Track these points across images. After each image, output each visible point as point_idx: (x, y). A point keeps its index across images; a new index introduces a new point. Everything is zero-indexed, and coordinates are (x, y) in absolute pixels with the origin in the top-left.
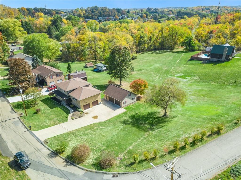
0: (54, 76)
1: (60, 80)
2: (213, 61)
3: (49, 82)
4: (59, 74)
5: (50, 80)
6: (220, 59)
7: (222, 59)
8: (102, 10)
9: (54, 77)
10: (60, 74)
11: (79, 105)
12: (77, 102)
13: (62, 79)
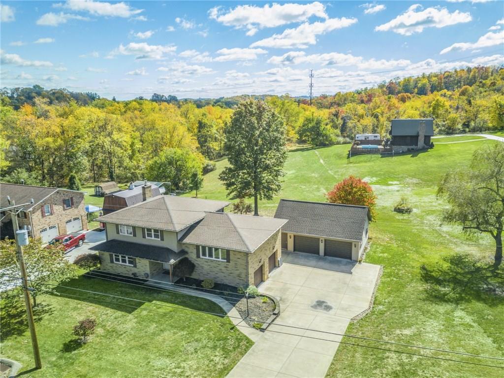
0: (55, 204)
1: (75, 219)
2: (401, 152)
3: (39, 227)
4: (72, 198)
5: (43, 220)
6: (414, 147)
7: (417, 145)
8: (54, 93)
9: (55, 211)
10: (74, 198)
11: (239, 276)
12: (232, 263)
13: (82, 216)
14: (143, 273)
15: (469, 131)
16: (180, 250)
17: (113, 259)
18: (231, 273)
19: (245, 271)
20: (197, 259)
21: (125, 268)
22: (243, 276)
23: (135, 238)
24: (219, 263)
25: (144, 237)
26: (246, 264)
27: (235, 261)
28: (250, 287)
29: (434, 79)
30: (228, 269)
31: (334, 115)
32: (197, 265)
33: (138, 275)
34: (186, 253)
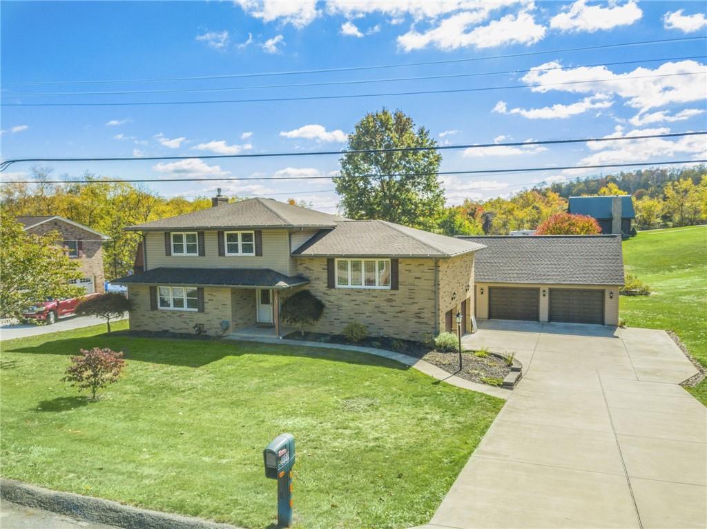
1: (83, 281)
4: (79, 240)
11: (418, 315)
12: (402, 289)
13: (95, 277)
14: (216, 323)
15: (674, 227)
16: (295, 274)
17: (156, 302)
18: (401, 312)
19: (432, 303)
20: (329, 292)
21: (180, 316)
22: (427, 314)
23: (202, 258)
24: (374, 294)
25: (221, 254)
26: (433, 288)
27: (410, 284)
28: (441, 334)
29: (593, 183)
30: (393, 304)
31: (470, 215)
32: (327, 304)
33: (206, 328)
34: (306, 280)
